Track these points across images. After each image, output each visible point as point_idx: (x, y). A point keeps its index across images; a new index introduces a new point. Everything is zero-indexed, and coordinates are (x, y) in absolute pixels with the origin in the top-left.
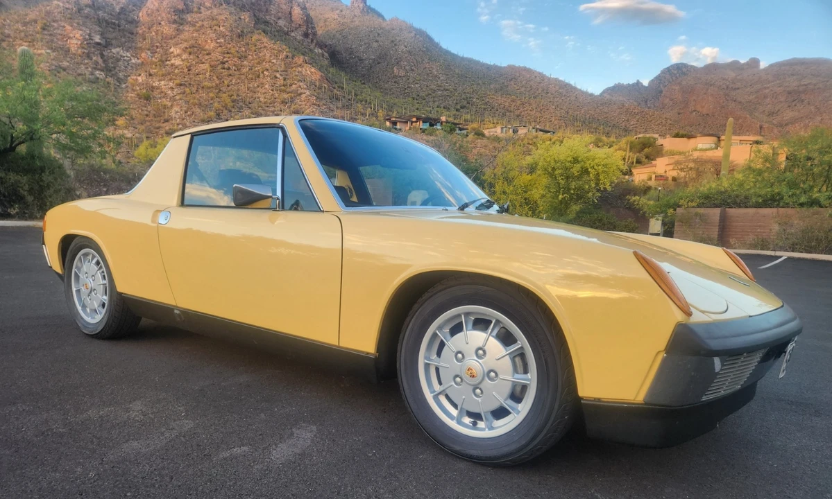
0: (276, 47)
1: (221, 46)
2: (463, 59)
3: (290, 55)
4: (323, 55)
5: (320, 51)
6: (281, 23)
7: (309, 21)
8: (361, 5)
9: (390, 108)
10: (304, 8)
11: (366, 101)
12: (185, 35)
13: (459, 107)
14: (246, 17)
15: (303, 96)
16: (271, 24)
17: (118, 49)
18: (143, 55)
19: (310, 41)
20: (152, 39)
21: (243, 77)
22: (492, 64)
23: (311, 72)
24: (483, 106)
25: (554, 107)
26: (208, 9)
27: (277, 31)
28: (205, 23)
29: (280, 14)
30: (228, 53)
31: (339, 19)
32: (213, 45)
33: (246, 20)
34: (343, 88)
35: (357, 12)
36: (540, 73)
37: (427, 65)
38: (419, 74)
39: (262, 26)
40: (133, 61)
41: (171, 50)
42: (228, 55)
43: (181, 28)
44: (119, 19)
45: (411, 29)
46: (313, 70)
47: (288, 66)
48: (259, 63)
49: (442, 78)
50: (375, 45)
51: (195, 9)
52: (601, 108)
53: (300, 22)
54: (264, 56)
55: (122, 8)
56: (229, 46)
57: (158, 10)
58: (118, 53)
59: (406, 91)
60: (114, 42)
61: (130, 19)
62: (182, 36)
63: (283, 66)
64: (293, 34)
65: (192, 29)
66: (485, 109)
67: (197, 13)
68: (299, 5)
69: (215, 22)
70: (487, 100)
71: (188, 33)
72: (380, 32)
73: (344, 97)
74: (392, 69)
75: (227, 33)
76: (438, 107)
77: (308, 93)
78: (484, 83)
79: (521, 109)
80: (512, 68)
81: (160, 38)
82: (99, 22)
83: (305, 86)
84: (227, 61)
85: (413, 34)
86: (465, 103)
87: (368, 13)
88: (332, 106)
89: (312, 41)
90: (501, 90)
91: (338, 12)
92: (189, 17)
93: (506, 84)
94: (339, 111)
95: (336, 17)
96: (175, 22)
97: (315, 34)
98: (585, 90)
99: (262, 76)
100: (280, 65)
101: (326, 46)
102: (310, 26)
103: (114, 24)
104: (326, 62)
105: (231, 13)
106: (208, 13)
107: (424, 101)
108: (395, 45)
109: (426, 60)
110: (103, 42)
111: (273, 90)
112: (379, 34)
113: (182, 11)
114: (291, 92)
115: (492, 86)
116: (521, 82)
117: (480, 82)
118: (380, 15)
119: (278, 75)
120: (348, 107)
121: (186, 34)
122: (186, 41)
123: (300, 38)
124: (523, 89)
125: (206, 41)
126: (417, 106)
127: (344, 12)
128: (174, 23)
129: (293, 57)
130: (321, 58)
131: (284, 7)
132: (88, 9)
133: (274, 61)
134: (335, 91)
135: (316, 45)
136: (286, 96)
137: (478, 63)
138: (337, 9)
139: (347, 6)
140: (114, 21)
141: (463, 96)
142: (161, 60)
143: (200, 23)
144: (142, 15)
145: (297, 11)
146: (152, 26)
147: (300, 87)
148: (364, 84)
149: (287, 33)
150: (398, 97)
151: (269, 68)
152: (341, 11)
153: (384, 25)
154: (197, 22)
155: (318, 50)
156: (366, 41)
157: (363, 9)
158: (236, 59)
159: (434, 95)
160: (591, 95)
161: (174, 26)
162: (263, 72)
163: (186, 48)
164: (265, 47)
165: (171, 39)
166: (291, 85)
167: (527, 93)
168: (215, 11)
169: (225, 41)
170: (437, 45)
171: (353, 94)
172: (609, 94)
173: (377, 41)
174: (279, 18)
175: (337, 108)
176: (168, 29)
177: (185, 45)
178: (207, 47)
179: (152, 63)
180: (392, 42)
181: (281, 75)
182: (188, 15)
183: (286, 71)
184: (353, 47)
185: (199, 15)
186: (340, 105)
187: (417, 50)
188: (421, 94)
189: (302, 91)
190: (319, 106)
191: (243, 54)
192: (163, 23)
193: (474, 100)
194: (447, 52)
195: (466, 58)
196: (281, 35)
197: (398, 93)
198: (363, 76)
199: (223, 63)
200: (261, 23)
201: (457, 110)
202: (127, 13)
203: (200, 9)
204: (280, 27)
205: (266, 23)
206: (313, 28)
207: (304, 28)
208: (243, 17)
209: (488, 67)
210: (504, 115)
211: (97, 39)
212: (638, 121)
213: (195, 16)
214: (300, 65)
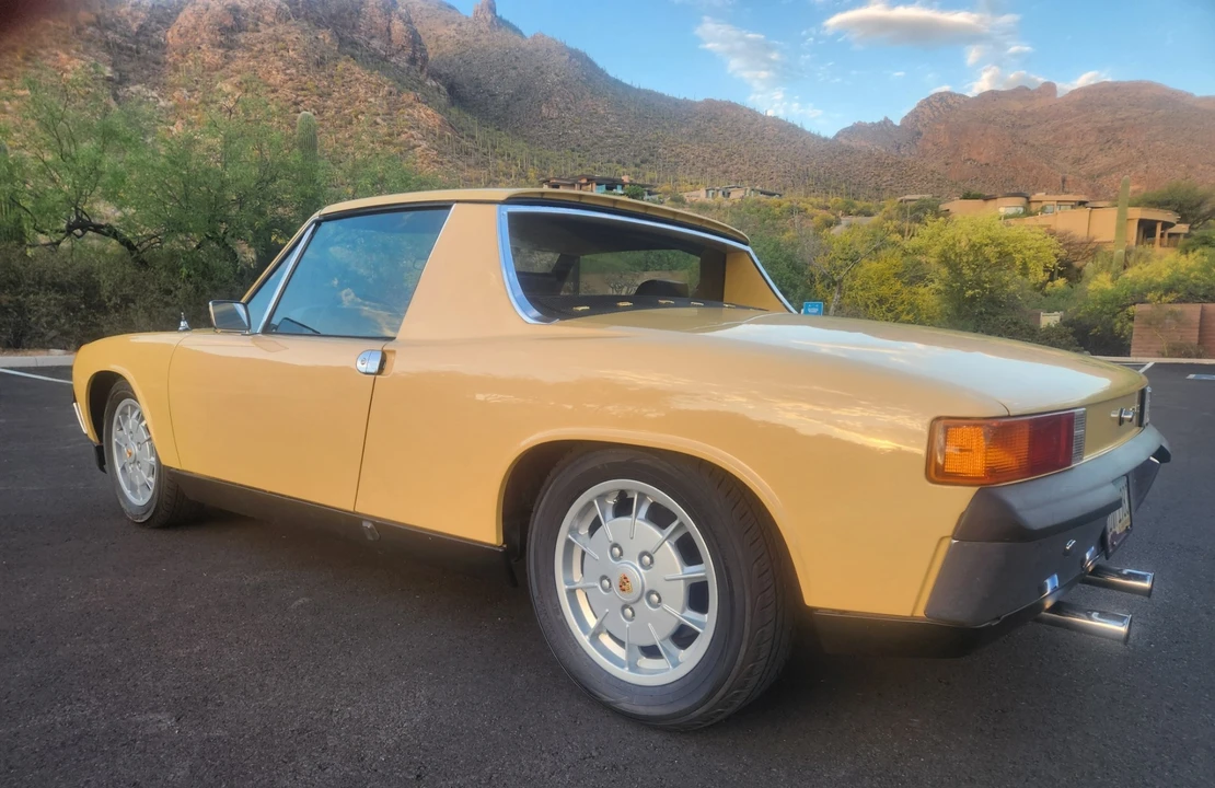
0: (373, 79)
1: (291, 79)
2: (639, 91)
3: (395, 91)
4: (438, 89)
5: (434, 84)
6: (375, 43)
7: (415, 40)
8: (489, 17)
9: (544, 164)
10: (409, 22)
11: (509, 155)
12: (238, 64)
13: (638, 161)
14: (325, 36)
15: (418, 150)
16: (361, 46)
17: (139, 87)
18: (176, 94)
19: (418, 69)
20: (188, 71)
21: (328, 124)
22: (682, 98)
23: (426, 115)
24: (673, 160)
25: (774, 159)
26: (269, 25)
27: (370, 56)
28: (266, 46)
29: (373, 31)
30: (303, 89)
31: (458, 37)
32: (280, 77)
33: (327, 41)
34: (473, 137)
35: (483, 26)
36: (750, 110)
37: (589, 102)
38: (579, 115)
39: (348, 49)
40: (162, 103)
41: (218, 86)
42: (303, 92)
43: (231, 53)
44: (137, 42)
45: (563, 49)
46: (429, 112)
47: (393, 108)
48: (349, 103)
49: (612, 120)
50: (513, 73)
51: (251, 26)
52: (840, 158)
53: (404, 42)
54: (357, 92)
55: (141, 26)
56: (304, 79)
57: (195, 28)
58: (139, 92)
59: (561, 139)
60: (131, 76)
61: (153, 41)
62: (233, 66)
63: (385, 107)
64: (393, 60)
65: (247, 55)
66: (676, 163)
67: (253, 31)
68: (401, 18)
69: (281, 44)
70: (679, 150)
71: (241, 60)
72: (518, 54)
73: (477, 150)
74: (540, 106)
75: (300, 60)
76: (609, 162)
77: (424, 145)
78: (672, 126)
79: (728, 163)
80: (710, 103)
81: (199, 69)
82: (108, 46)
83: (420, 136)
84: (303, 101)
85: (566, 57)
86: (646, 154)
87: (500, 27)
88: (460, 163)
89: (422, 69)
90: (697, 135)
91: (454, 26)
92: (241, 38)
93: (702, 126)
94: (471, 170)
95: (453, 33)
96: (221, 45)
97: (425, 59)
98: (816, 133)
99: (355, 121)
100: (381, 106)
101: (440, 76)
102: (418, 47)
103: (131, 49)
104: (444, 100)
105: (304, 31)
106: (271, 31)
107: (587, 153)
108: (542, 73)
109: (588, 95)
110: (116, 76)
111: (373, 142)
112: (517, 58)
113: (232, 30)
114: (401, 144)
115: (684, 130)
116: (725, 124)
117: (666, 124)
118: (516, 30)
119: (379, 120)
120: (484, 164)
121: (240, 62)
122: (239, 72)
123: (403, 65)
124: (727, 134)
125: (269, 72)
126: (578, 160)
127: (464, 28)
128: (219, 47)
129: (399, 93)
130: (436, 93)
131: (379, 21)
132: (91, 29)
133: (372, 100)
134: (463, 141)
135: (427, 75)
136: (392, 150)
137: (661, 97)
138: (453, 23)
139: (467, 18)
140: (130, 45)
141: (644, 145)
142: (202, 102)
143: (259, 46)
144: (171, 36)
145: (398, 27)
146: (187, 53)
147: (412, 136)
148: (499, 130)
149: (385, 59)
150: (549, 148)
151: (364, 109)
152: (460, 25)
153: (524, 44)
154: (254, 45)
155: (430, 83)
156: (499, 68)
157: (492, 22)
158: (315, 98)
159: (601, 144)
160: (825, 139)
161: (221, 51)
162: (356, 117)
163: (241, 83)
164: (357, 79)
165: (216, 70)
166: (399, 135)
167: (734, 139)
168: (281, 28)
169: (298, 71)
170: (602, 73)
171: (489, 146)
172: (846, 138)
173: (515, 68)
174: (372, 37)
175: (469, 166)
176: (212, 56)
177: (238, 79)
178: (271, 81)
179: (190, 106)
180: (538, 68)
181: (384, 120)
182: (240, 35)
183: (390, 114)
184: (481, 76)
185: (256, 34)
186: (472, 161)
187: (574, 79)
188: (583, 143)
189: (416, 142)
190: (441, 163)
191: (326, 90)
192: (203, 47)
193: (660, 150)
194: (617, 82)
195: (644, 90)
196: (378, 61)
197: (551, 143)
198: (497, 118)
199: (296, 104)
200: (348, 45)
201: (636, 166)
202: (149, 34)
203: (257, 25)
204: (375, 49)
205: (354, 44)
206: (424, 50)
207: (409, 51)
208: (321, 37)
209: (677, 103)
210: (703, 171)
211: (108, 71)
212: (892, 176)
213: (249, 35)
214: (410, 105)
